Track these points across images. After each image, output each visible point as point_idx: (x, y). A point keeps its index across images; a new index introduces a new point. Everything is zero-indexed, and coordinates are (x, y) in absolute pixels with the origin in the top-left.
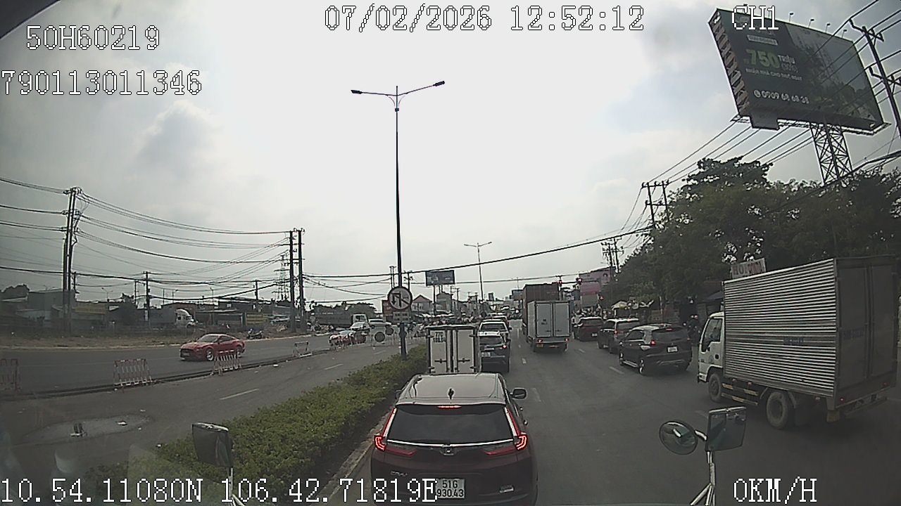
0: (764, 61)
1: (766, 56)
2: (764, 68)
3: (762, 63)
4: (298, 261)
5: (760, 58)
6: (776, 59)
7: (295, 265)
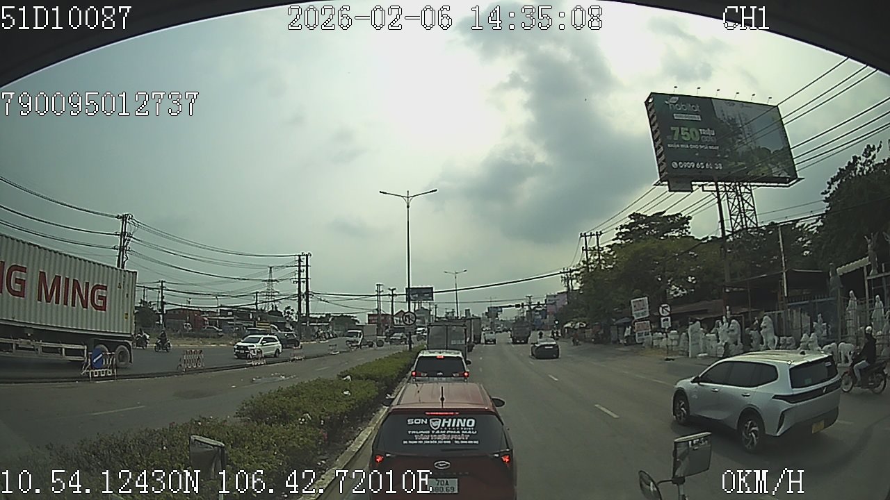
0: (686, 136)
1: (688, 132)
2: (684, 142)
3: (683, 138)
4: (305, 280)
5: (682, 134)
6: (697, 133)
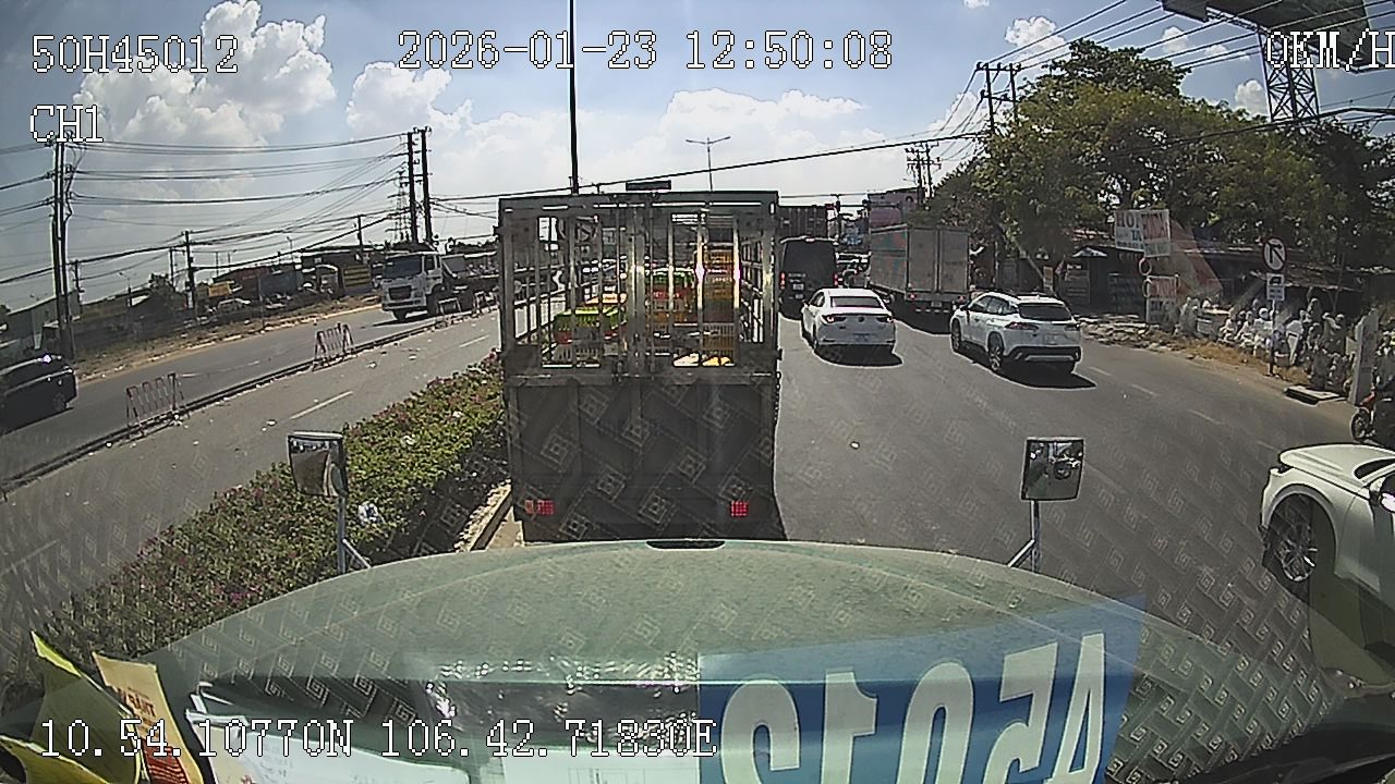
4: (421, 178)
7: (417, 185)
